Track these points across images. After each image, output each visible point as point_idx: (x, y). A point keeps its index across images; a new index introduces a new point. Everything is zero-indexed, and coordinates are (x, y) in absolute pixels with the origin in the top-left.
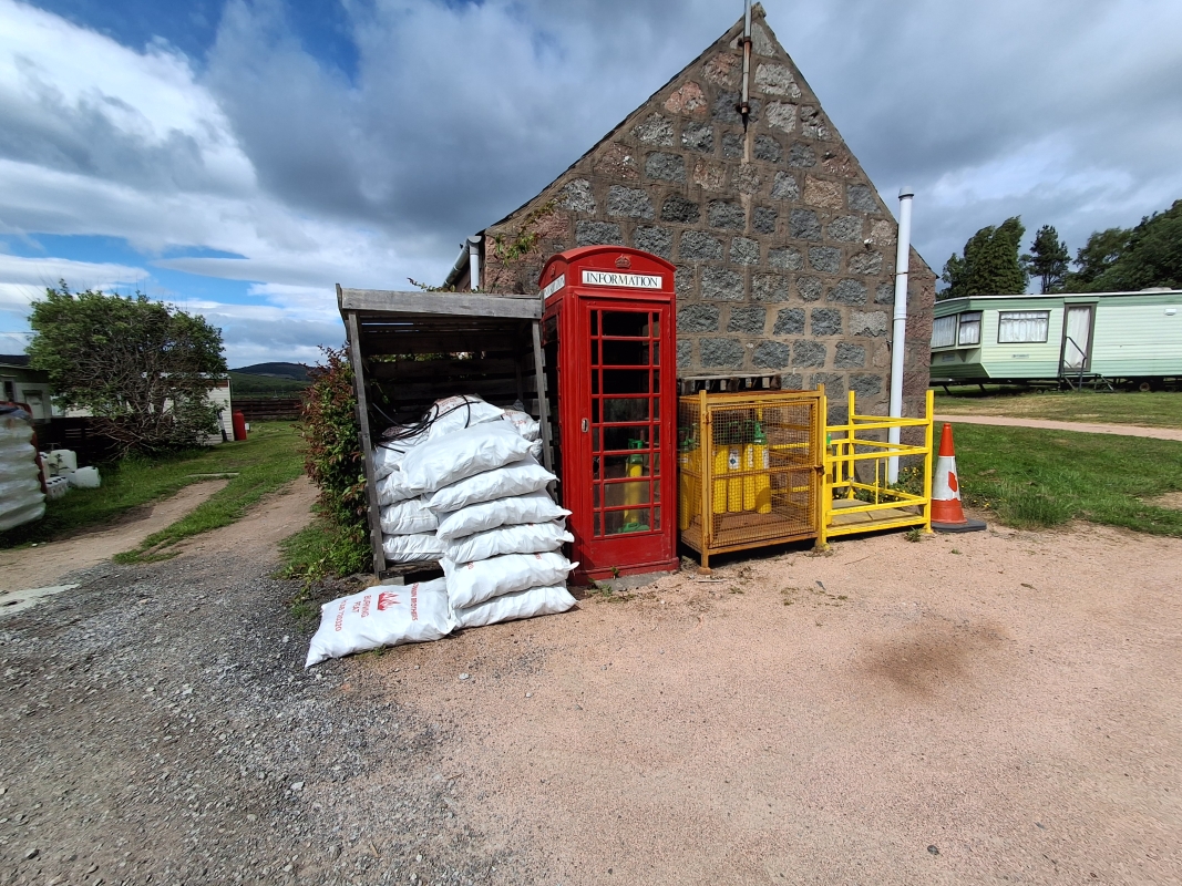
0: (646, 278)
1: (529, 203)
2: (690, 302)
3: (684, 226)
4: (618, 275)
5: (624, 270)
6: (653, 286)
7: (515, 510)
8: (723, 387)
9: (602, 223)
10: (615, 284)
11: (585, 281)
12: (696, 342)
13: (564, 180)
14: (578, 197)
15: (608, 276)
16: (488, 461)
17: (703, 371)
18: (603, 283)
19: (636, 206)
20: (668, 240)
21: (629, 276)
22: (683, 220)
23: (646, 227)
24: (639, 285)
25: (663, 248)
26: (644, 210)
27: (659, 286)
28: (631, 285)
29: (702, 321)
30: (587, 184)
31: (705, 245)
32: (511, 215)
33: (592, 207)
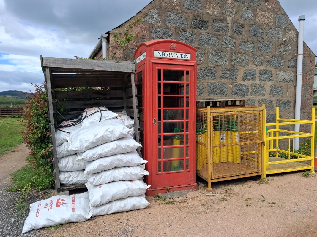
0: (183, 55)
1: (130, 19)
2: (203, 66)
3: (201, 31)
4: (170, 53)
5: (173, 50)
6: (186, 58)
7: (121, 160)
8: (218, 104)
9: (163, 29)
10: (169, 57)
11: (155, 55)
12: (206, 84)
13: (147, 9)
14: (153, 17)
15: (166, 53)
16: (110, 137)
17: (209, 97)
18: (163, 56)
19: (179, 21)
20: (194, 37)
21: (176, 54)
22: (200, 28)
23: (183, 31)
24: (180, 58)
25: (192, 41)
26: (183, 23)
27: (189, 58)
28: (177, 58)
29: (209, 74)
30: (157, 11)
31: (210, 40)
32: (122, 24)
33: (159, 22)
